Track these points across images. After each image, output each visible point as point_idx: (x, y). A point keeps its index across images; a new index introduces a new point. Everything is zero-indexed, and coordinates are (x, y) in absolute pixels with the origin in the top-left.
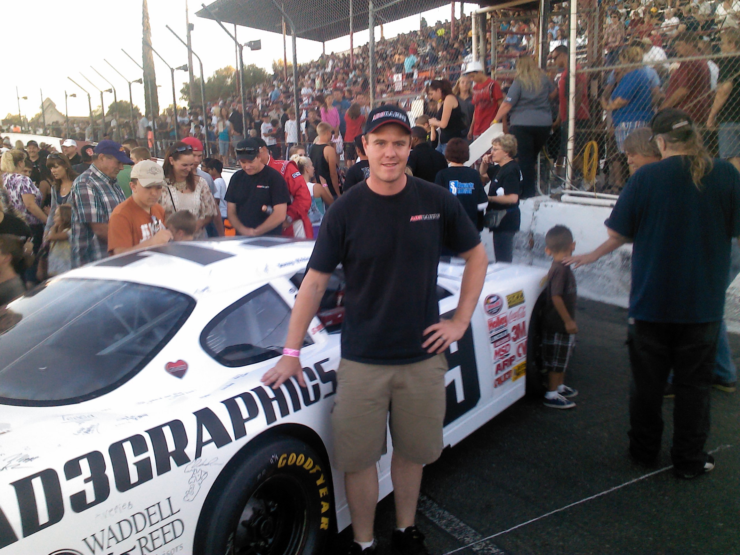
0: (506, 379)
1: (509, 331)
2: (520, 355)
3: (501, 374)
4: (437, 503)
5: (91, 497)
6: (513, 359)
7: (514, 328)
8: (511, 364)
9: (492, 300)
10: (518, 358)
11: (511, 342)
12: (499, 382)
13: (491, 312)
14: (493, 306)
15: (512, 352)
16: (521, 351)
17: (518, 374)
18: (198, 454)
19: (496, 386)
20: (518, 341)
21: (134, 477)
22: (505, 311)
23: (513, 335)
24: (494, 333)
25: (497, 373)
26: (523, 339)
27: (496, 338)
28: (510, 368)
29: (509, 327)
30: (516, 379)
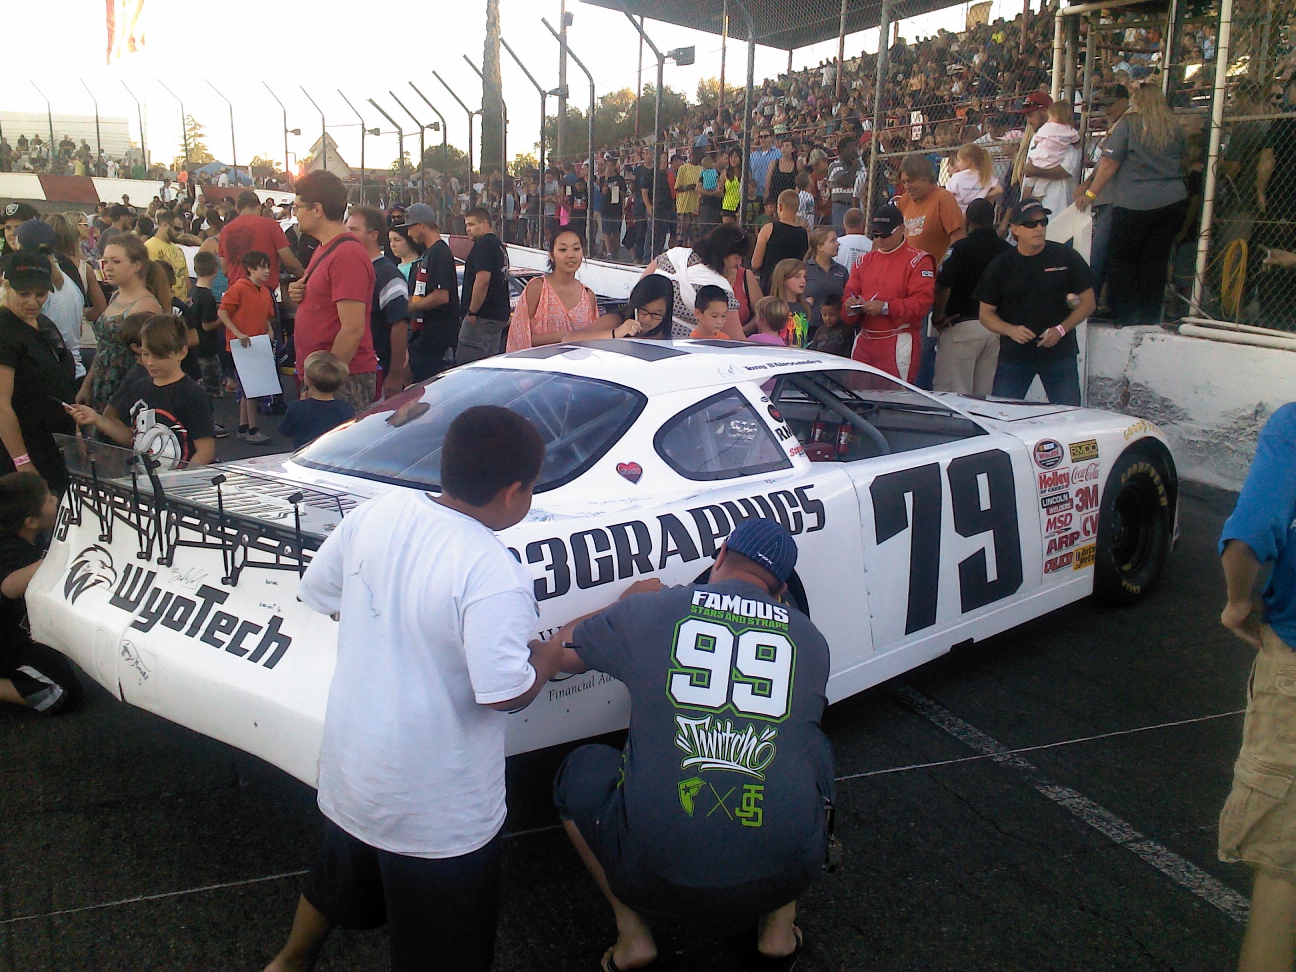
0: (1062, 565)
1: (1072, 495)
2: (1087, 533)
3: (1055, 555)
4: (948, 709)
5: (551, 588)
6: (1076, 536)
7: (1080, 491)
8: (1072, 543)
9: (1046, 447)
10: (1083, 536)
11: (1074, 511)
12: (1052, 566)
13: (1044, 464)
14: (1047, 456)
15: (1076, 525)
16: (1089, 526)
17: (1082, 561)
18: (662, 565)
19: (1046, 571)
20: (1085, 511)
21: (595, 576)
22: (1066, 465)
23: (1077, 501)
24: (1047, 494)
25: (1049, 551)
26: (1094, 511)
27: (1050, 502)
28: (1071, 549)
29: (1072, 490)
30: (1078, 567)
